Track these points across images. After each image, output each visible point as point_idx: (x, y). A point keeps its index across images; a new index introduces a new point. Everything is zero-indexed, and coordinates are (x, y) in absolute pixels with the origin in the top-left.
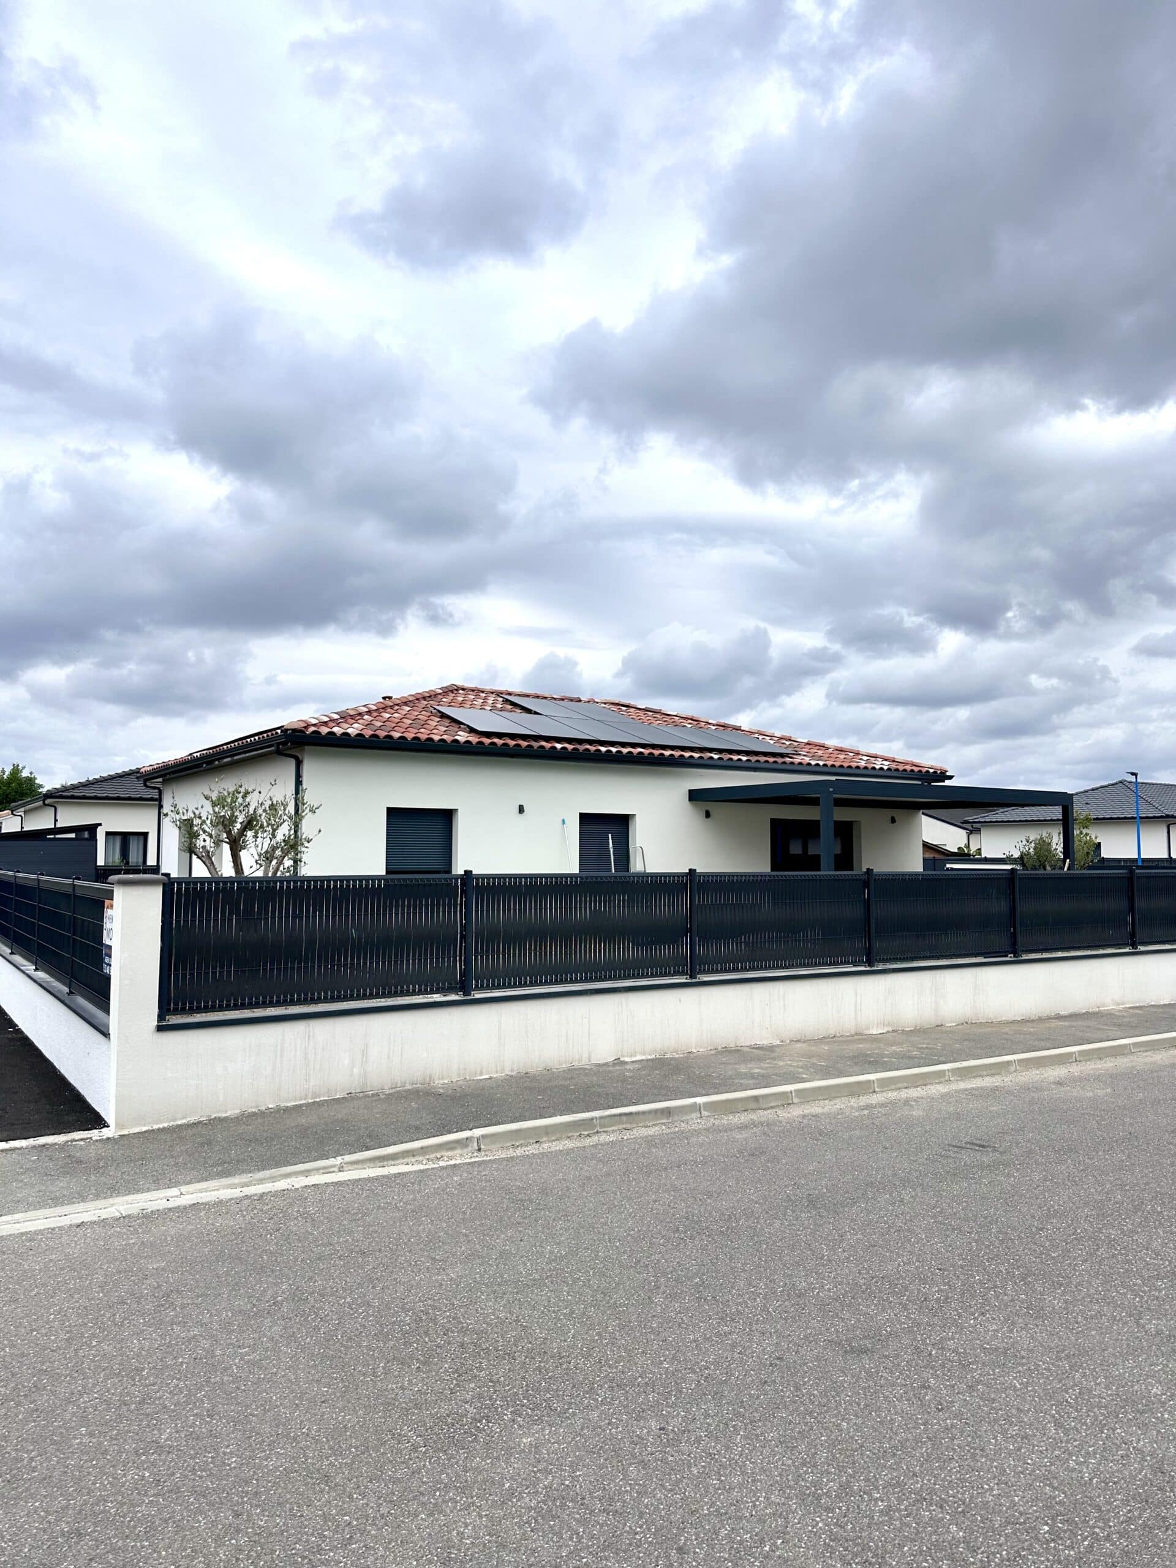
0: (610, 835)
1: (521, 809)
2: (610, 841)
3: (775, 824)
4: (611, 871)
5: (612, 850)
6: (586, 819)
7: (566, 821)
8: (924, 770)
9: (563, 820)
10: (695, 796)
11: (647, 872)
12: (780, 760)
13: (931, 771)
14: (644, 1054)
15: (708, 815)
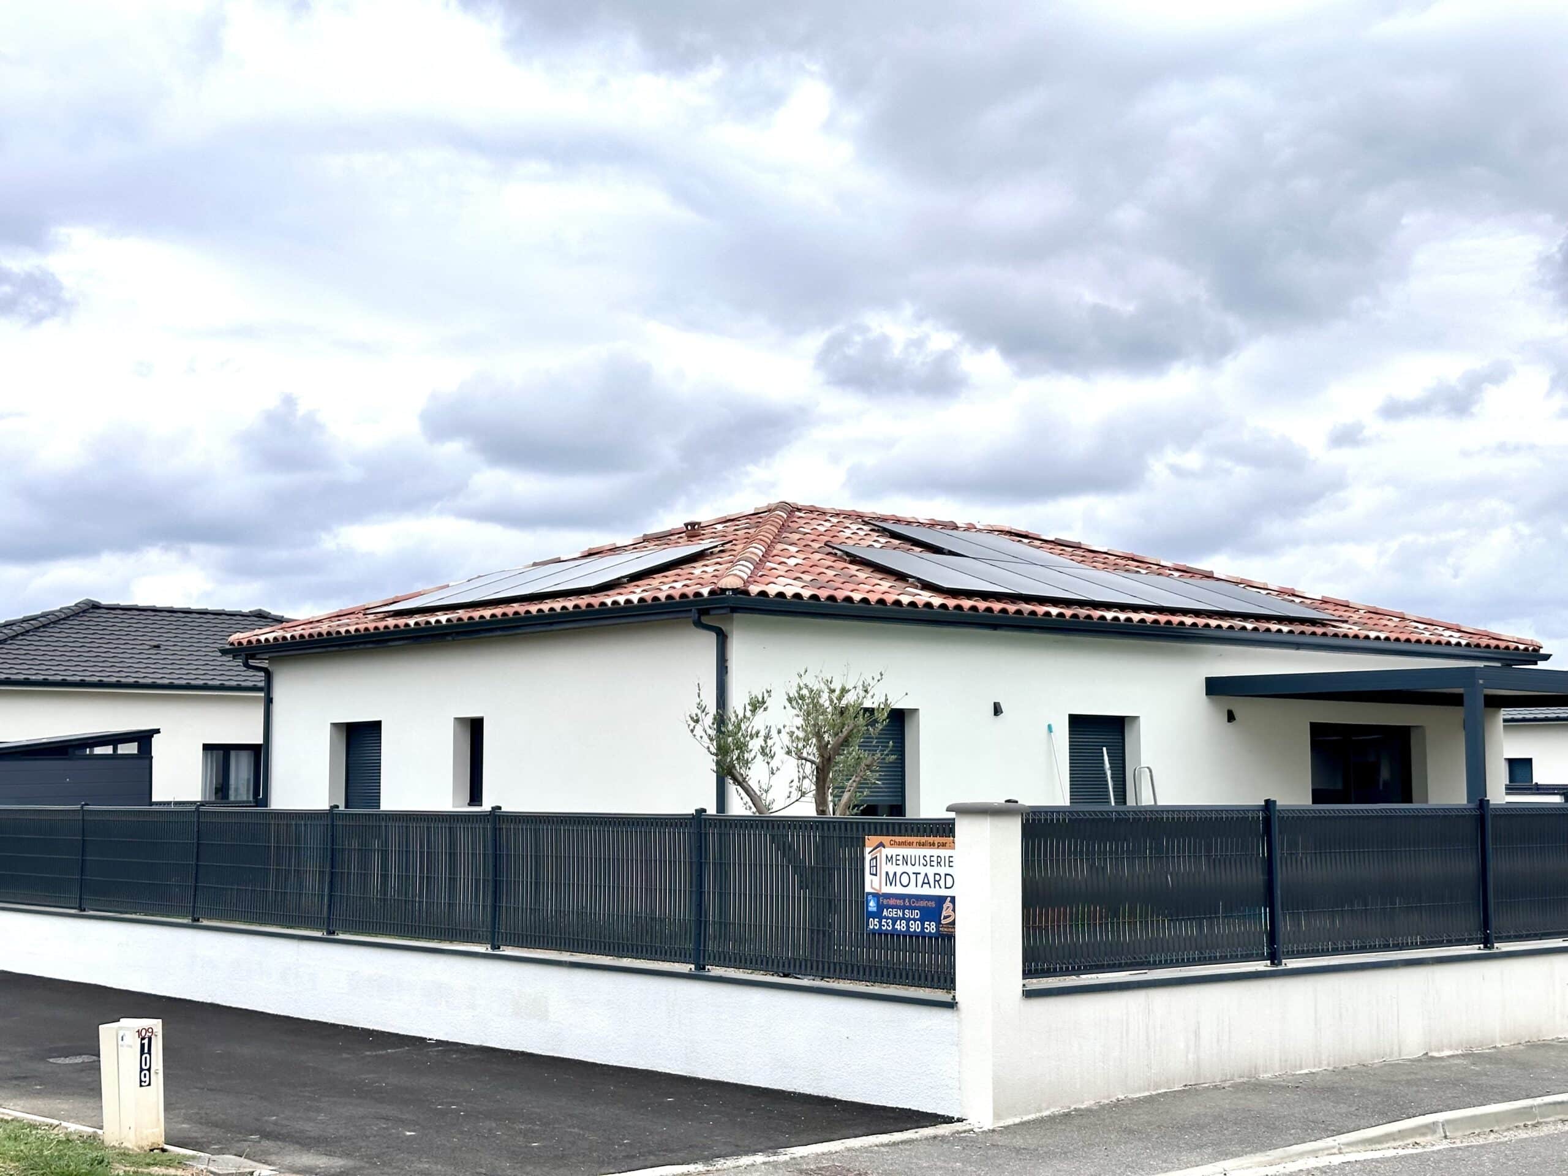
0: (1104, 749)
1: (997, 710)
2: (1106, 758)
3: (1317, 729)
4: (1109, 802)
5: (1109, 773)
6: (1078, 723)
7: (1053, 726)
8: (1513, 645)
9: (1050, 727)
10: (1215, 687)
11: (1159, 803)
12: (1319, 630)
13: (1522, 647)
14: (1450, 1047)
15: (1231, 717)
